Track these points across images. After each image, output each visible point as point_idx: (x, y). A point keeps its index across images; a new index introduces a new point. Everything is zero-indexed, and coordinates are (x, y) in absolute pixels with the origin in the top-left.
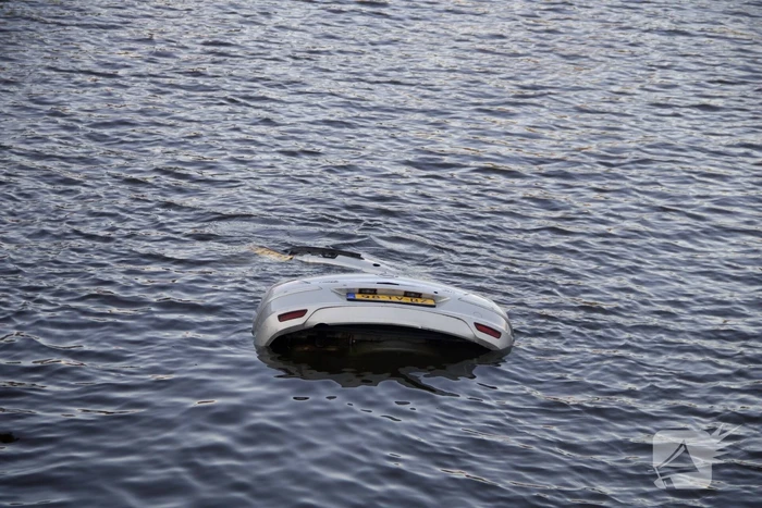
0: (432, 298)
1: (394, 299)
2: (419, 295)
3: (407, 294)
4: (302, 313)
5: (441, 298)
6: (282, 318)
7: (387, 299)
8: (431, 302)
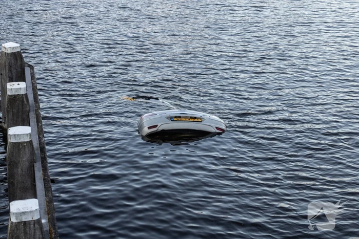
0: (200, 118)
1: (187, 120)
2: (195, 118)
3: (191, 118)
4: (156, 126)
5: (203, 118)
6: (149, 128)
7: (185, 120)
8: (200, 121)
